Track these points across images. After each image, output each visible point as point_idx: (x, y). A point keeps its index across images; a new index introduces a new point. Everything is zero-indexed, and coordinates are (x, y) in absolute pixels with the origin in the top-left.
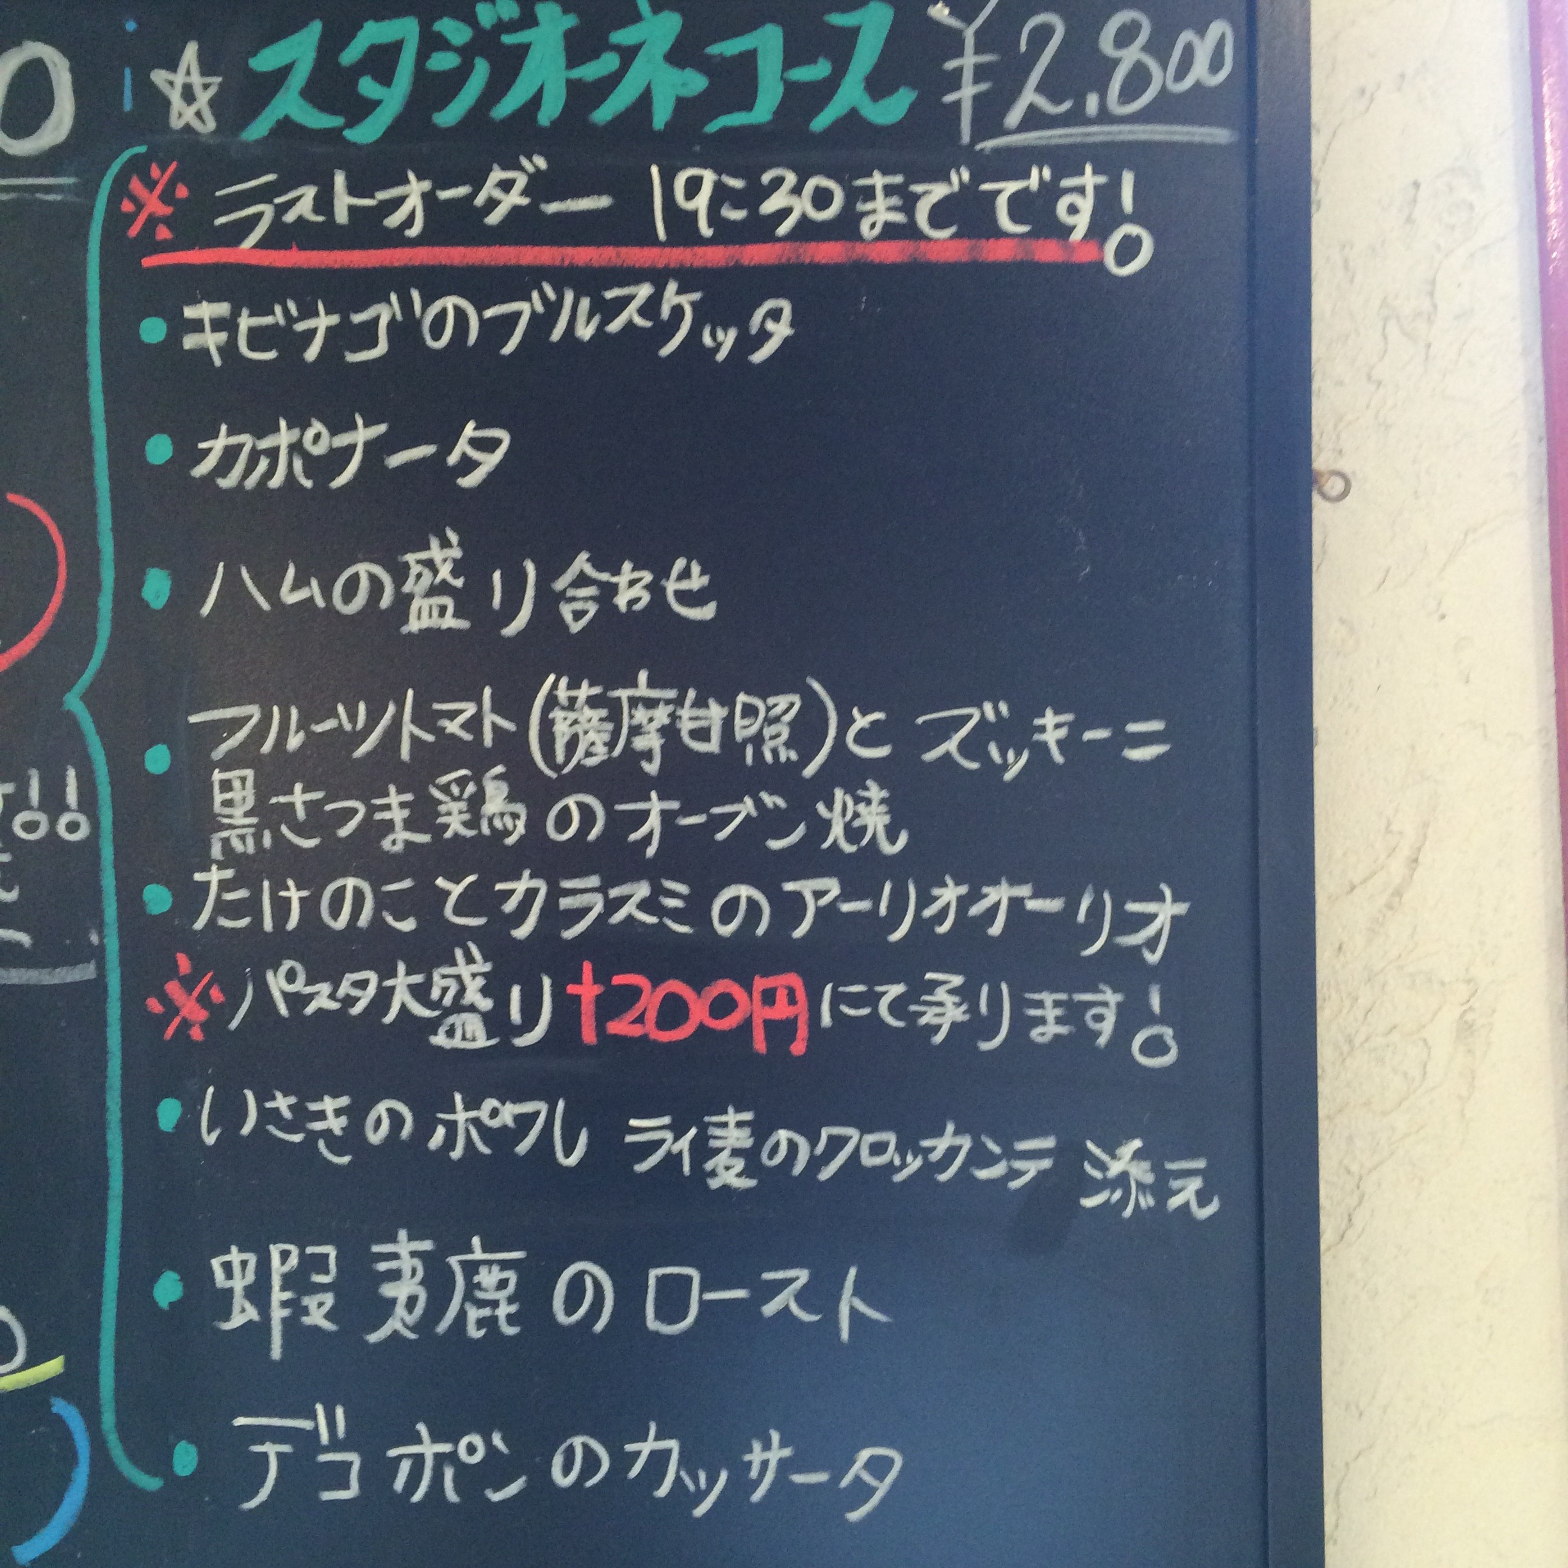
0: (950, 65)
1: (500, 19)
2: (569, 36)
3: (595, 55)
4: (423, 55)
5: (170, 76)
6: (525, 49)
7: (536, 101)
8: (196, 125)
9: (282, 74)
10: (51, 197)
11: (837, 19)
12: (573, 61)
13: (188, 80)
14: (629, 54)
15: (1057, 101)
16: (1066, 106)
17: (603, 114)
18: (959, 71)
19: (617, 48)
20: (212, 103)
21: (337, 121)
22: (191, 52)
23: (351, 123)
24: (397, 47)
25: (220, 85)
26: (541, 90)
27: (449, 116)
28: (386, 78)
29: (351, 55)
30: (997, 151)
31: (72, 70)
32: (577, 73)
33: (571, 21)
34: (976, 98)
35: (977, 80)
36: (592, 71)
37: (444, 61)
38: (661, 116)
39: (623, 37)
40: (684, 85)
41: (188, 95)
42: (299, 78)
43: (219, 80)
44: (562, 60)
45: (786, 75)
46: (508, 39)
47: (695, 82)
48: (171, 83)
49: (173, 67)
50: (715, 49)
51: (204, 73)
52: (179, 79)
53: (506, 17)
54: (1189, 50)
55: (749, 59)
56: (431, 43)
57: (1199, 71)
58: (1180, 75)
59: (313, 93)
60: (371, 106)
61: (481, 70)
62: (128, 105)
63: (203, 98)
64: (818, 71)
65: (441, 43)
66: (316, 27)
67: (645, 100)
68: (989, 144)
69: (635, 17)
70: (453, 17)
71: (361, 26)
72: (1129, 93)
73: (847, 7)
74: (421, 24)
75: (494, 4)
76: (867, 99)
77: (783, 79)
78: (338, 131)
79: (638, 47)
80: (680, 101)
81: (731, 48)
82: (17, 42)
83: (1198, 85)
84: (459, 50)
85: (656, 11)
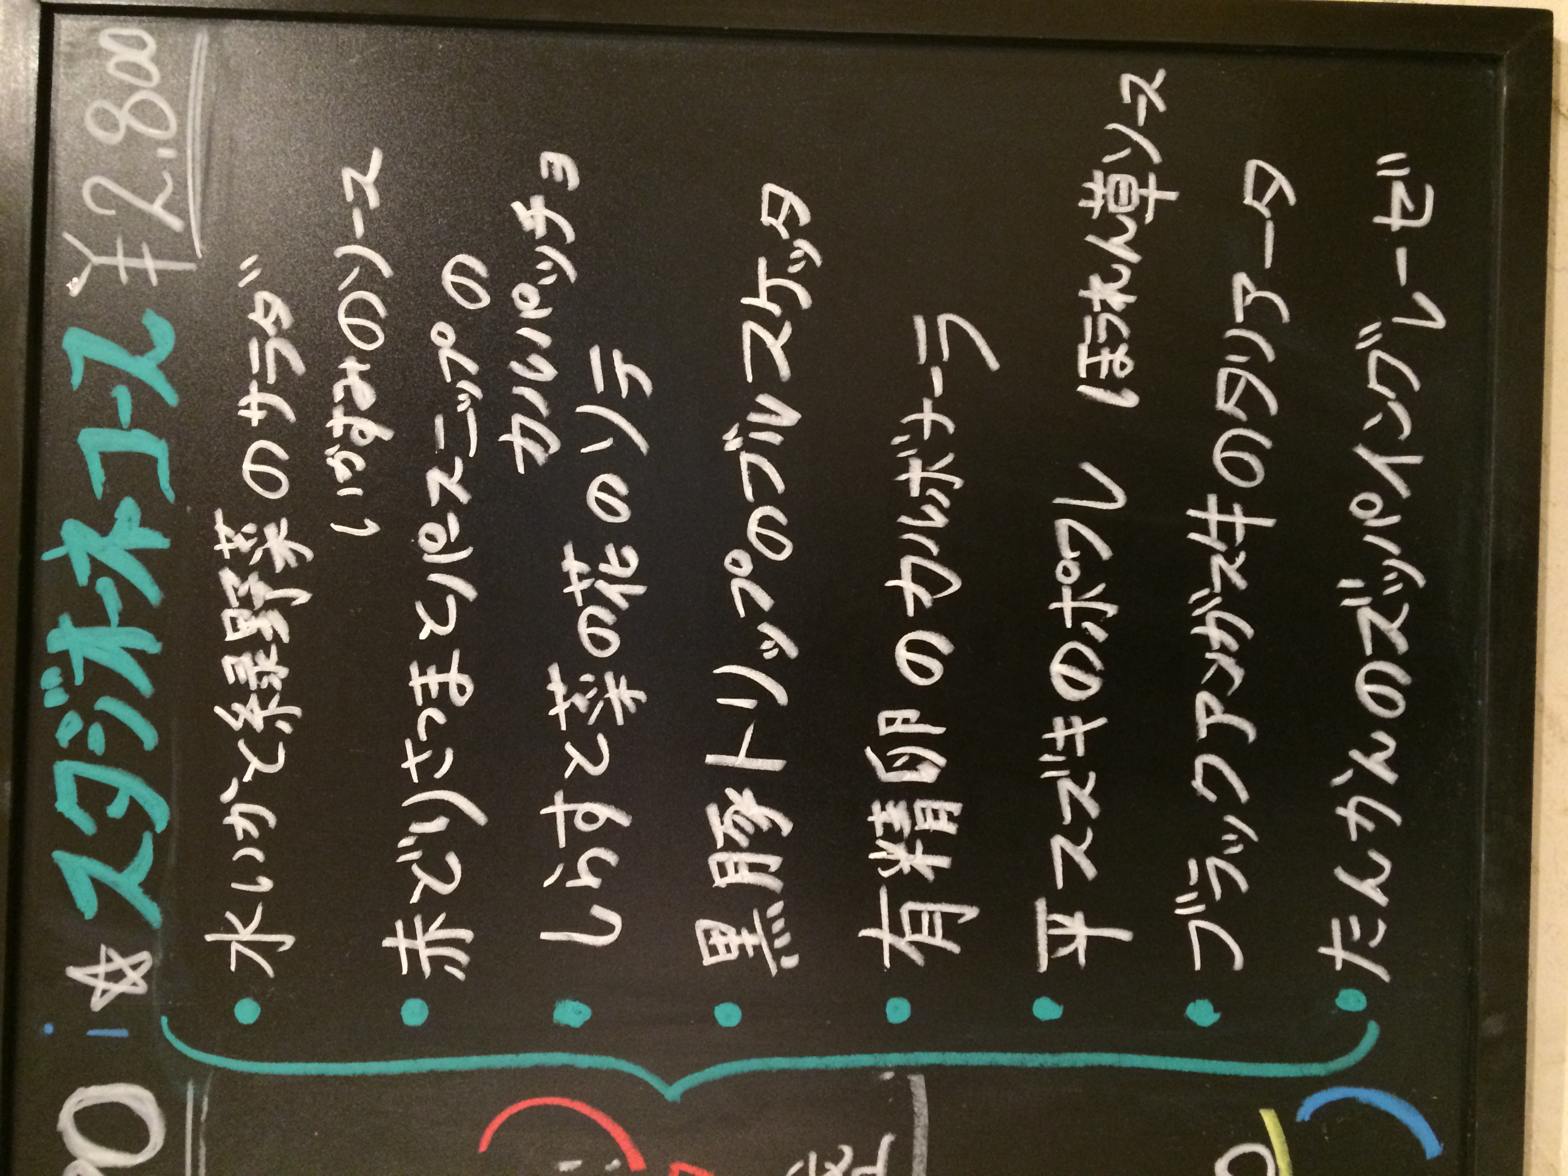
0: (124, 277)
2: (78, 623)
3: (98, 600)
4: (91, 758)
5: (98, 993)
6: (89, 664)
8: (144, 969)
9: (99, 886)
10: (205, 1108)
11: (76, 379)
12: (104, 621)
13: (102, 976)
14: (99, 569)
15: (164, 182)
16: (167, 177)
17: (153, 593)
18: (128, 270)
19: (93, 579)
20: (124, 954)
22: (76, 973)
23: (149, 825)
24: (82, 783)
25: (108, 945)
26: (128, 650)
27: (148, 736)
28: (110, 793)
29: (86, 824)
31: (87, 1084)
32: (114, 618)
33: (65, 620)
34: (156, 256)
35: (140, 256)
36: (112, 603)
37: (97, 740)
38: (157, 541)
41: (116, 976)
43: (103, 948)
45: (125, 426)
46: (79, 679)
48: (104, 992)
49: (90, 990)
50: (98, 490)
51: (96, 961)
52: (100, 984)
53: (59, 680)
55: (107, 459)
57: (143, 58)
58: (148, 77)
59: (120, 863)
61: (106, 704)
62: (122, 1033)
63: (120, 962)
64: (123, 396)
65: (80, 739)
66: (61, 857)
67: (142, 555)
69: (65, 562)
70: (56, 729)
71: (61, 814)
72: (159, 120)
73: (68, 369)
74: (61, 759)
75: (46, 691)
76: (150, 354)
77: (129, 429)
78: (157, 838)
79: (93, 560)
80: (143, 523)
81: (97, 476)
82: (59, 1137)
83: (156, 60)
84: (87, 724)
85: (60, 543)
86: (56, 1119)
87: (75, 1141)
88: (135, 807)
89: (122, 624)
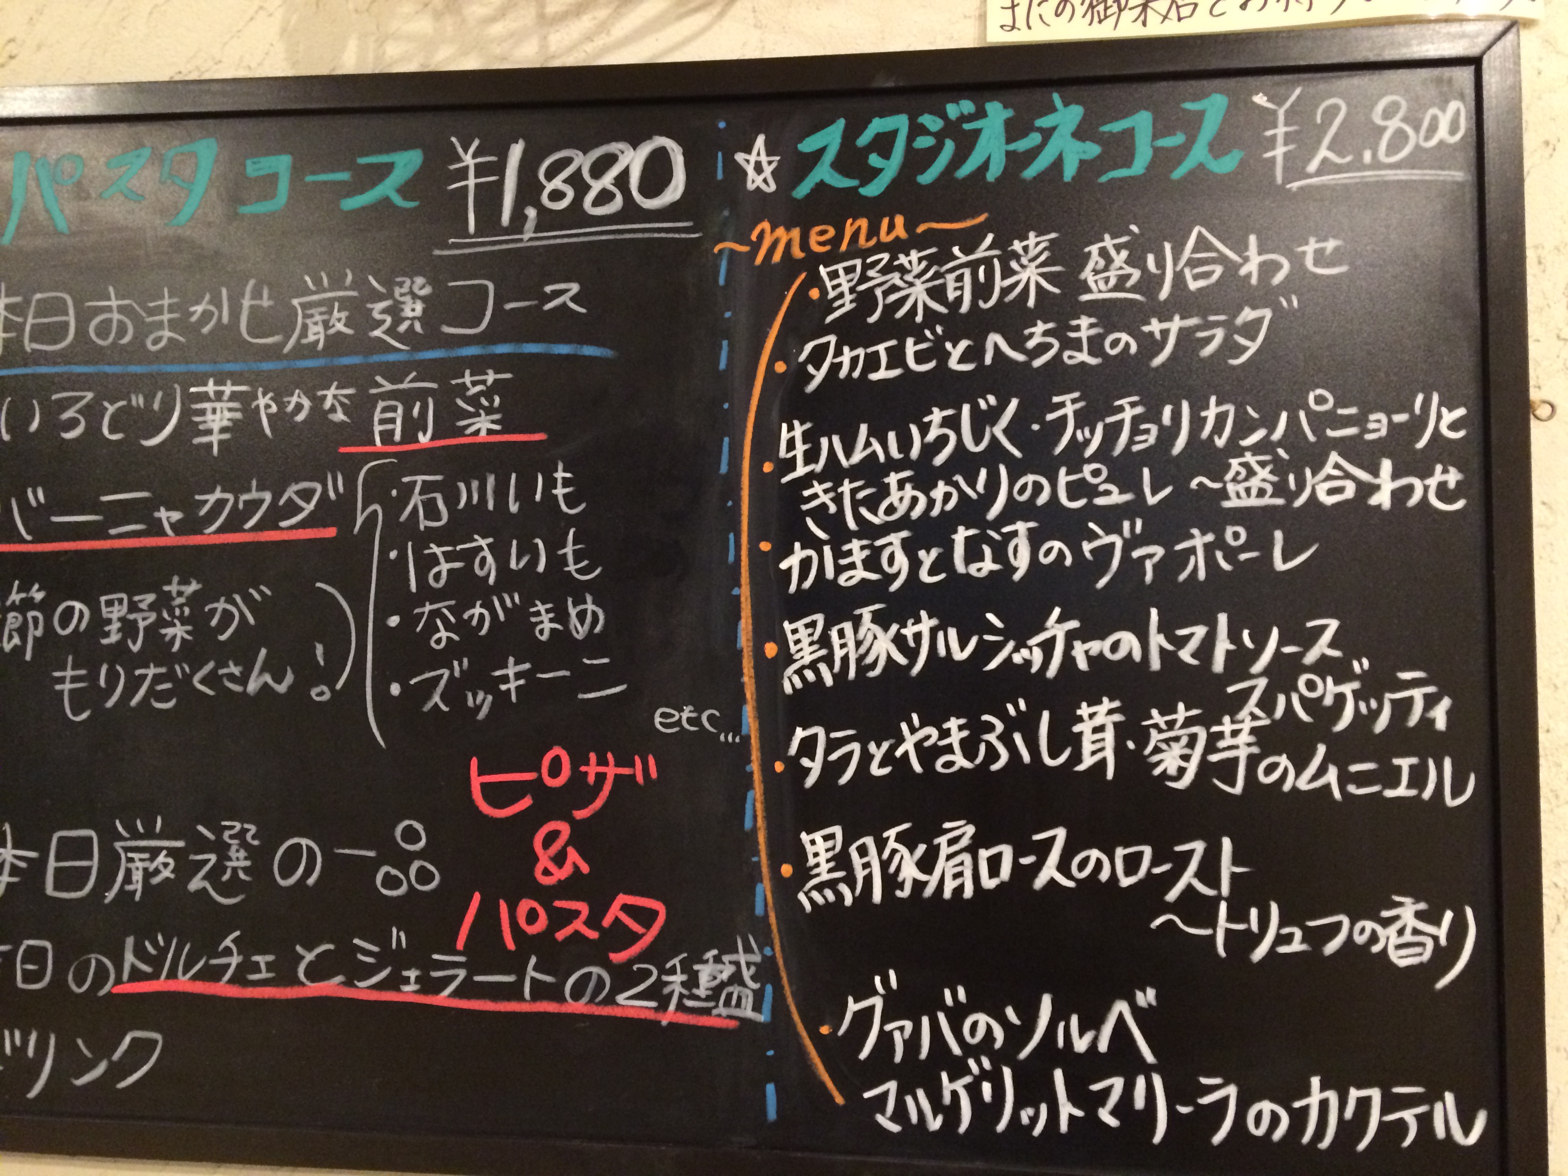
0: (1269, 133)
1: (962, 114)
2: (1008, 123)
3: (1024, 134)
4: (911, 139)
5: (747, 157)
6: (977, 132)
7: (985, 166)
8: (764, 187)
9: (821, 152)
10: (670, 235)
11: (1189, 106)
12: (1009, 140)
13: (759, 159)
14: (1047, 134)
15: (1344, 157)
16: (1349, 159)
17: (1030, 173)
18: (1274, 137)
19: (1040, 130)
20: (773, 173)
21: (853, 183)
22: (760, 141)
23: (863, 184)
24: (894, 134)
25: (779, 161)
26: (989, 158)
27: (927, 178)
28: (886, 155)
29: (863, 140)
30: (1301, 188)
31: (684, 154)
32: (1012, 147)
33: (1009, 113)
34: (1286, 155)
35: (1286, 144)
36: (1022, 145)
37: (924, 142)
38: (1069, 171)
39: (1043, 122)
40: (1084, 152)
41: (759, 168)
42: (829, 156)
43: (778, 158)
44: (1003, 140)
45: (1154, 143)
46: (967, 126)
47: (1092, 150)
48: (748, 161)
49: (749, 151)
50: (1106, 128)
51: (768, 155)
52: (753, 158)
53: (966, 112)
54: (1435, 120)
55: (1129, 134)
56: (916, 130)
57: (1442, 133)
58: (1427, 138)
59: (838, 165)
60: (877, 172)
61: (949, 146)
62: (720, 176)
63: (768, 170)
64: (1176, 140)
65: (924, 131)
66: (841, 123)
67: (1058, 164)
68: (1295, 185)
69: (1053, 109)
70: (931, 113)
71: (870, 122)
72: (1393, 148)
73: (1196, 98)
74: (909, 119)
75: (958, 104)
76: (1210, 157)
77: (1152, 146)
78: (855, 189)
79: (1054, 129)
80: (1082, 162)
81: (1117, 127)
82: (649, 137)
83: (1441, 143)
84: (935, 135)
85: (1066, 104)
86: (661, 135)
87: (646, 149)
88: (876, 172)
89: (1008, 153)
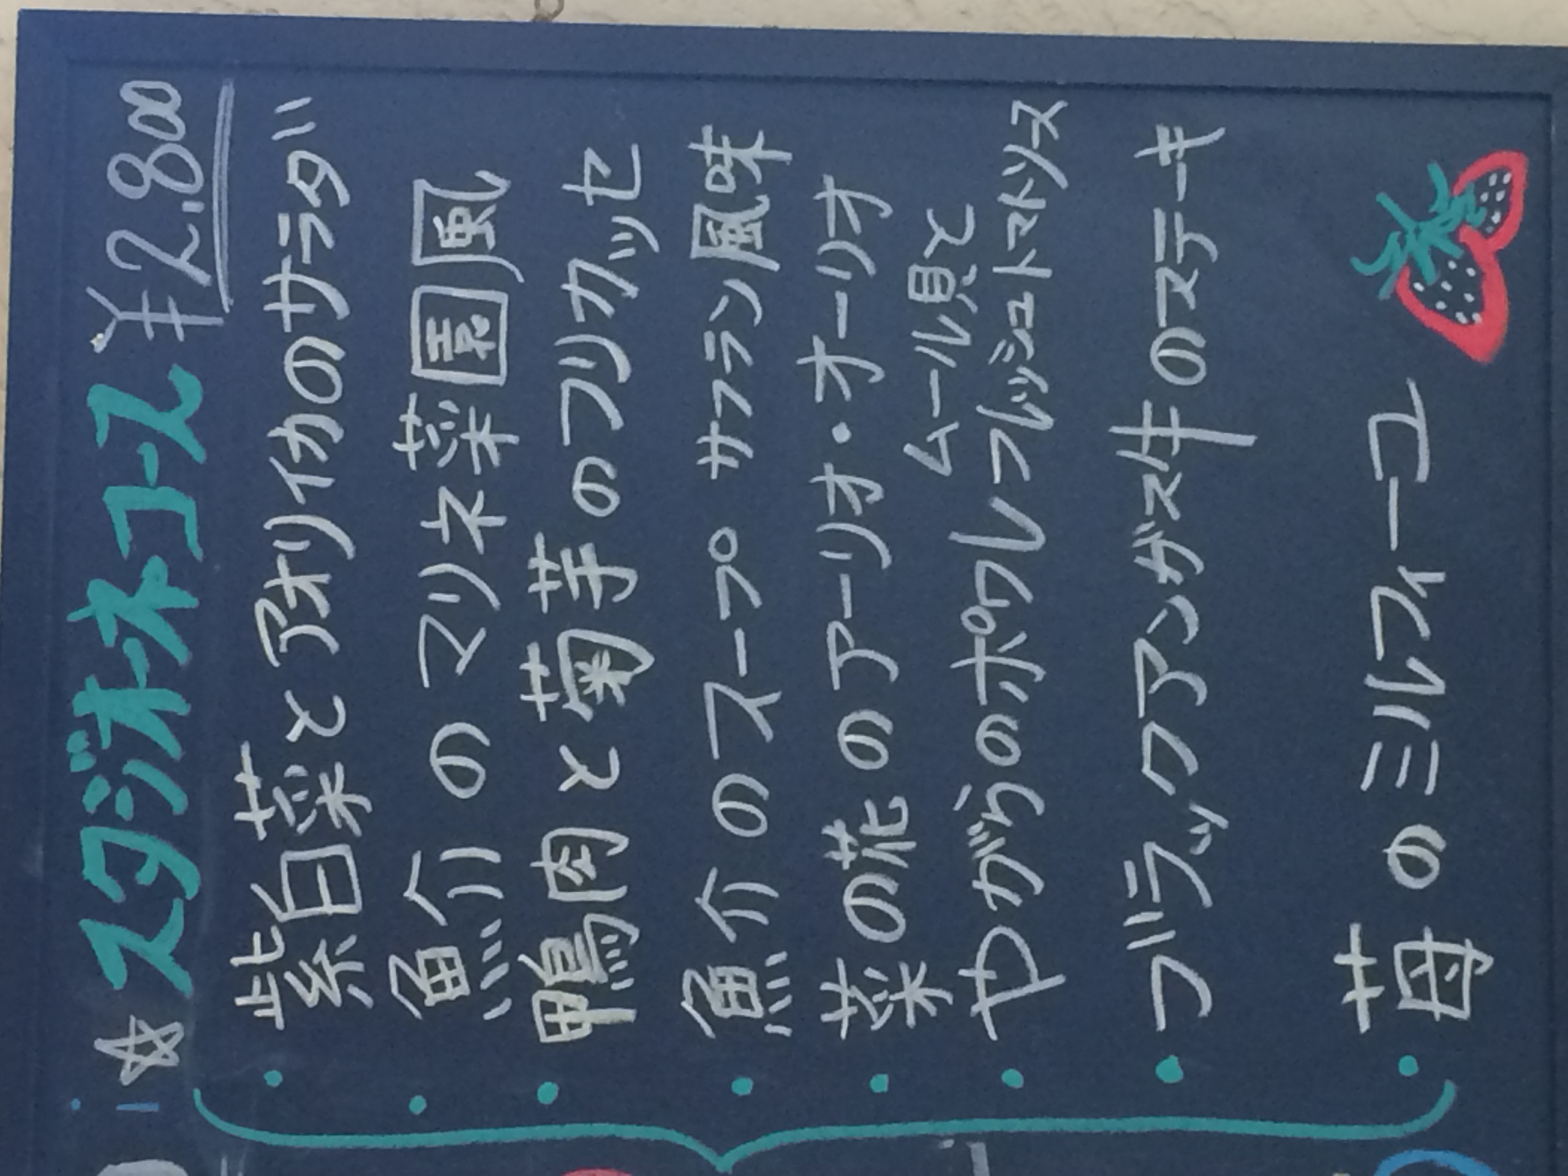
1: (87, 749)
2: (105, 684)
3: (125, 663)
4: (118, 824)
5: (128, 1066)
6: (117, 728)
7: (168, 717)
8: (175, 1041)
9: (128, 955)
11: (102, 437)
12: (131, 683)
13: (132, 1049)
14: (126, 629)
15: (190, 238)
16: (192, 229)
17: (181, 654)
18: (154, 325)
19: (119, 641)
20: (155, 1026)
21: (178, 906)
22: (104, 1046)
23: (180, 892)
24: (109, 849)
25: (138, 1018)
26: (156, 712)
27: (178, 801)
28: (141, 858)
29: (114, 892)
30: (231, 294)
31: (117, 1163)
32: (142, 679)
33: (91, 682)
34: (181, 311)
35: (165, 310)
36: (140, 665)
37: (125, 804)
39: (109, 636)
40: (157, 578)
41: (146, 1048)
42: (135, 942)
43: (133, 1019)
44: (130, 691)
45: (151, 484)
46: (106, 742)
47: (155, 568)
48: (134, 1065)
49: (121, 1062)
50: (125, 549)
51: (127, 1034)
52: (130, 1057)
53: (86, 744)
54: (148, 120)
55: (134, 517)
56: (106, 815)
57: (166, 111)
58: (171, 128)
59: (150, 931)
60: (164, 874)
61: (134, 768)
62: (154, 1107)
63: (150, 1034)
64: (149, 454)
66: (86, 925)
67: (170, 615)
68: (226, 301)
69: (91, 623)
70: (82, 794)
71: (88, 882)
72: (186, 175)
73: (92, 427)
77: (156, 487)
79: (120, 621)
83: (181, 113)
